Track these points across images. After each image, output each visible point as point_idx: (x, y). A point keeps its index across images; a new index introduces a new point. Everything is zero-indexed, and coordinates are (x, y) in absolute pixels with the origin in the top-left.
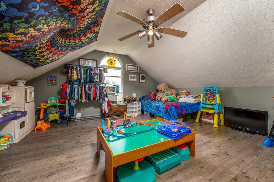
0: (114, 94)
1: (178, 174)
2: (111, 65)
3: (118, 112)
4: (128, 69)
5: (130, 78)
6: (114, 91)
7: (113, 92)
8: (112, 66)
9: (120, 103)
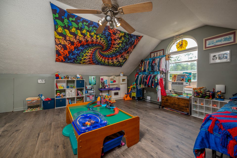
0: (182, 84)
1: (64, 149)
2: (180, 49)
3: (176, 106)
4: (207, 46)
5: (211, 59)
6: (183, 79)
7: (181, 81)
8: (183, 49)
9: (186, 95)
